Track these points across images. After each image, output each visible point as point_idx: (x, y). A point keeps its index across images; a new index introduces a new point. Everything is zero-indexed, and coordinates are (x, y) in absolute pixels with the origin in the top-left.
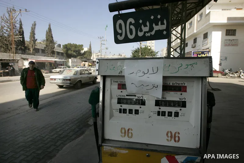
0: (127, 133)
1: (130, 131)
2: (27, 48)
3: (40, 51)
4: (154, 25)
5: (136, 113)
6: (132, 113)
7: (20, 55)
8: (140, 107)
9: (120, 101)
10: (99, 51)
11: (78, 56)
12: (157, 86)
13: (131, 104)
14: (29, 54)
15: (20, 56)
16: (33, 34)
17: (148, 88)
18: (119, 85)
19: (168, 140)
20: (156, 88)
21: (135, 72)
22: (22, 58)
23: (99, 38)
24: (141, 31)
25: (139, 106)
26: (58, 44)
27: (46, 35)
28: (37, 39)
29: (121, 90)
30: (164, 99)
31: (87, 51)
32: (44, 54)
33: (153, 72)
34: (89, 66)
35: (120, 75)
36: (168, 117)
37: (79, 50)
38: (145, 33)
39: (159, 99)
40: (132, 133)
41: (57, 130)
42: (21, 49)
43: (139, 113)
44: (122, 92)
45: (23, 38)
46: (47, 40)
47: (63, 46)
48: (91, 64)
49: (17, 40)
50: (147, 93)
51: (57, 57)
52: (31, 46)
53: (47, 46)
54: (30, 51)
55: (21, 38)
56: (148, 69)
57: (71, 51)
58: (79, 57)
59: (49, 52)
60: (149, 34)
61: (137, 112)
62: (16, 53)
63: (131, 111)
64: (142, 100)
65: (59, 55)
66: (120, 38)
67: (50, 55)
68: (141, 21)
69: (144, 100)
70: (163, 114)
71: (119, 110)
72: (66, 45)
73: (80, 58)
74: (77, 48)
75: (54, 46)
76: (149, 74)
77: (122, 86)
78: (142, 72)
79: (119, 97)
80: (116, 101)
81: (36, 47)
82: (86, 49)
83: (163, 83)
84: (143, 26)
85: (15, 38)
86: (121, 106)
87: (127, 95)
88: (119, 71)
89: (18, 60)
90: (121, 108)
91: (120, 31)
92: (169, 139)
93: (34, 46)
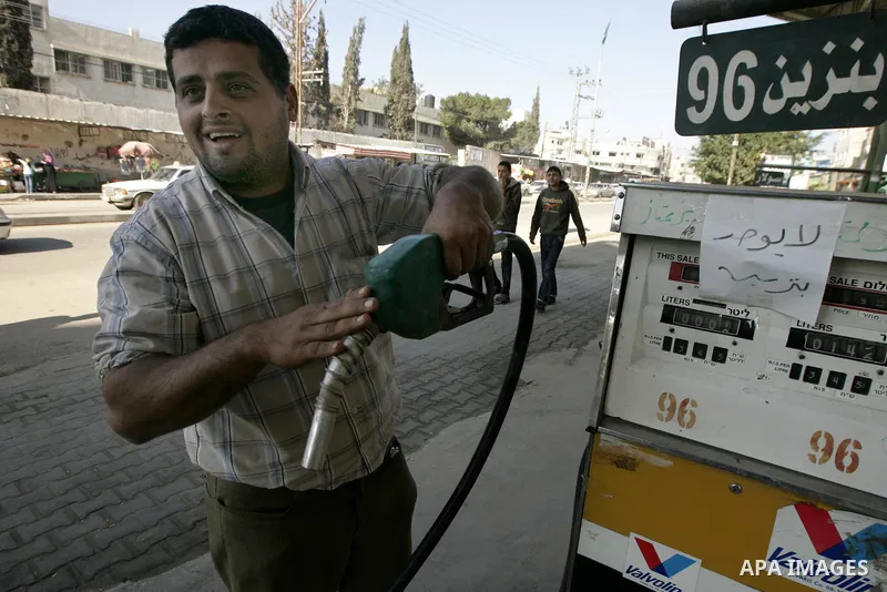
0: (677, 411)
1: (689, 407)
2: (334, 109)
3: (371, 120)
4: (831, 76)
5: (715, 358)
6: (703, 357)
7: (313, 130)
8: (735, 344)
9: (670, 315)
10: (567, 123)
11: (488, 140)
12: (807, 285)
13: (704, 327)
14: (340, 129)
15: (313, 134)
16: (354, 60)
17: (772, 286)
18: (674, 266)
19: (813, 459)
20: (801, 293)
21: (738, 234)
22: (318, 142)
23: (571, 72)
24: (777, 94)
25: (732, 339)
26: (426, 94)
27: (392, 66)
28: (363, 80)
29: (680, 284)
30: (821, 331)
31: (522, 124)
32: (381, 131)
33: (801, 240)
34: (525, 177)
35: (686, 237)
36: (828, 389)
37: (496, 118)
38: (791, 102)
39: (805, 328)
40: (693, 415)
41: (421, 379)
42: (317, 112)
43: (728, 359)
44: (680, 288)
45: (326, 75)
46: (394, 81)
47: (442, 101)
48: (531, 173)
49: (309, 83)
50: (765, 303)
51: (419, 141)
52: (346, 102)
53: (392, 101)
54: (343, 118)
55: (319, 75)
56: (784, 231)
57: (469, 120)
58: (491, 144)
59: (398, 124)
60: (805, 109)
61: (720, 355)
62: (302, 126)
63: (700, 350)
64: (744, 321)
65: (426, 133)
66: (696, 117)
67: (398, 134)
68: (781, 62)
69: (750, 323)
70: (813, 375)
71: (662, 342)
72: (453, 100)
73: (494, 149)
74: (489, 111)
75: (414, 102)
76: (786, 245)
77: (686, 272)
78: (760, 235)
79: (668, 303)
80: (659, 312)
81: (361, 106)
82: (518, 114)
83: (831, 278)
84: (785, 78)
85: (303, 77)
86: (672, 331)
87: (695, 301)
88: (685, 226)
89: (308, 147)
90: (670, 335)
91: (697, 94)
92: (819, 455)
93: (353, 102)
